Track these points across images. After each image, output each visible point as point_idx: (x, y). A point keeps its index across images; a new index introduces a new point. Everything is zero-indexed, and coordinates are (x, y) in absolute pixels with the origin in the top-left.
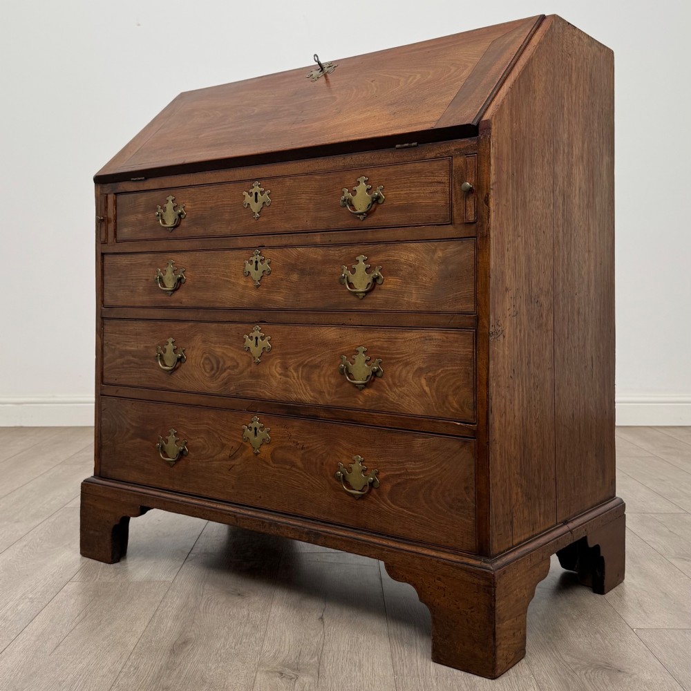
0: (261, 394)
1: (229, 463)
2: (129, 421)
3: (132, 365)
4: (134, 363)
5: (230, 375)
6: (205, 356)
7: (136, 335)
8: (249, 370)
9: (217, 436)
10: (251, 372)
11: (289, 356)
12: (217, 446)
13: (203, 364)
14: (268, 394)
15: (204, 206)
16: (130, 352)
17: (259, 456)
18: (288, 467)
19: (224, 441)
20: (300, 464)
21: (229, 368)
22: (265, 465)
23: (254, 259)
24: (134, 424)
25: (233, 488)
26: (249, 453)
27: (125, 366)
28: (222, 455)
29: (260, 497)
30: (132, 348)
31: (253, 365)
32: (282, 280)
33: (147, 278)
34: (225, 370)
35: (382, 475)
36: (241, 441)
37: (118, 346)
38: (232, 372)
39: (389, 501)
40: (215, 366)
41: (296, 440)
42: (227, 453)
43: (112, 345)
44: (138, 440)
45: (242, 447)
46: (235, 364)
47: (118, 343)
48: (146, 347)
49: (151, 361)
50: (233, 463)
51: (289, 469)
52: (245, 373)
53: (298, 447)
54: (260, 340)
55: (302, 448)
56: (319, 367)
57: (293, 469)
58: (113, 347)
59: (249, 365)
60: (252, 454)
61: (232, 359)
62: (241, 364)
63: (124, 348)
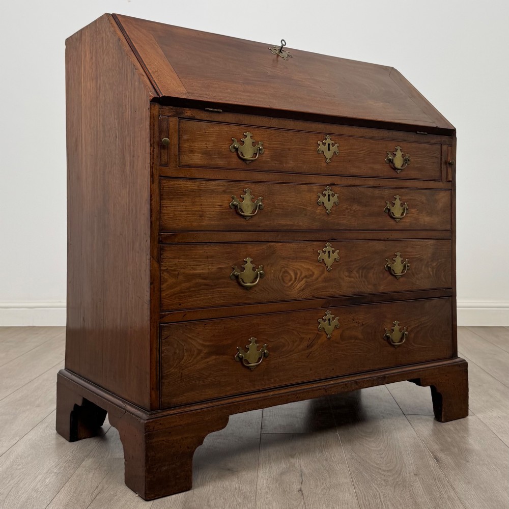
0: (332, 293)
1: (307, 351)
2: (201, 342)
3: (202, 287)
4: (205, 285)
5: (306, 282)
6: (283, 270)
7: (207, 257)
8: (323, 276)
9: (296, 333)
10: (324, 278)
11: (352, 263)
12: (296, 341)
13: (282, 277)
14: (338, 292)
15: (282, 147)
16: (199, 276)
17: (331, 339)
18: (353, 341)
19: (303, 336)
20: (360, 336)
21: (306, 277)
22: (336, 345)
23: (327, 193)
24: (207, 343)
25: (311, 370)
26: (323, 339)
27: (191, 289)
28: (301, 347)
29: (333, 369)
30: (202, 271)
31: (326, 273)
32: (347, 209)
33: (220, 204)
34: (302, 279)
35: (409, 329)
36: (316, 332)
37: (182, 271)
38: (309, 280)
39: (413, 344)
40: (293, 277)
41: (358, 321)
42: (305, 344)
43: (174, 270)
44: (214, 357)
45: (318, 336)
46: (311, 273)
47: (181, 268)
48: (220, 268)
49: (226, 281)
50: (310, 350)
51: (354, 342)
52: (320, 279)
53: (359, 325)
54: (331, 253)
55: (362, 325)
56: (373, 268)
57: (357, 341)
58: (176, 273)
59: (323, 272)
60: (326, 339)
61: (308, 269)
62: (316, 272)
63: (191, 272)
